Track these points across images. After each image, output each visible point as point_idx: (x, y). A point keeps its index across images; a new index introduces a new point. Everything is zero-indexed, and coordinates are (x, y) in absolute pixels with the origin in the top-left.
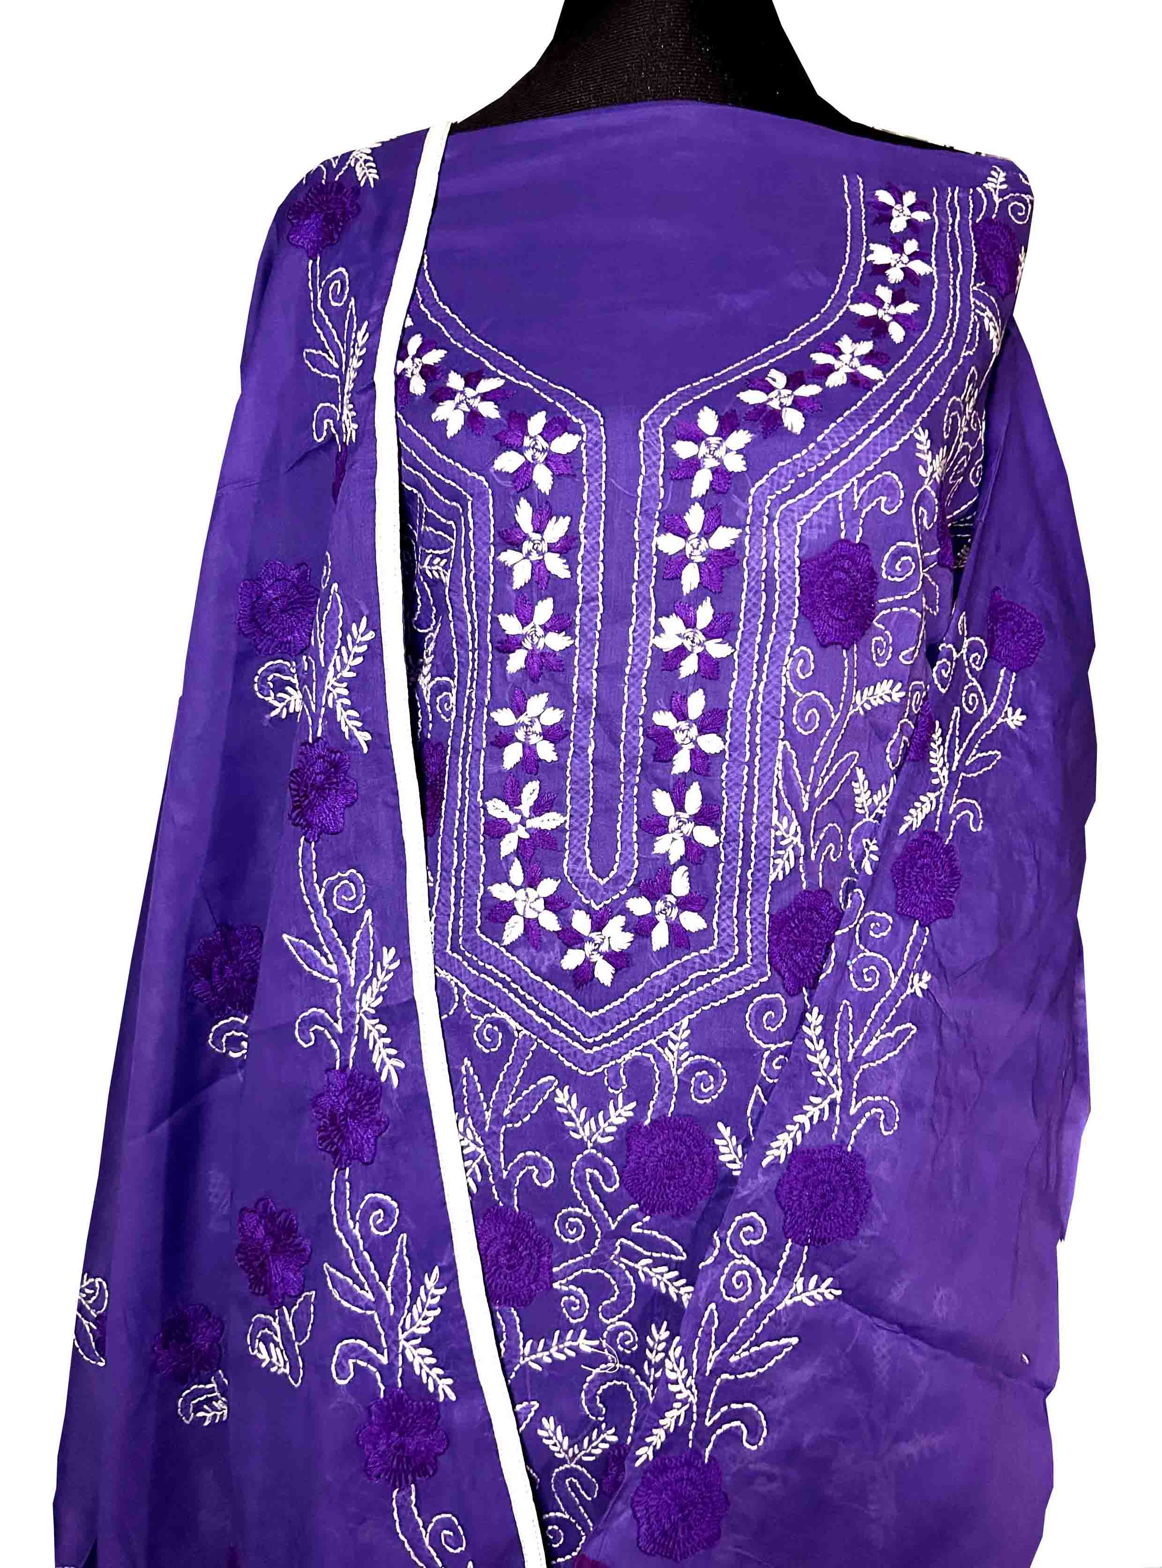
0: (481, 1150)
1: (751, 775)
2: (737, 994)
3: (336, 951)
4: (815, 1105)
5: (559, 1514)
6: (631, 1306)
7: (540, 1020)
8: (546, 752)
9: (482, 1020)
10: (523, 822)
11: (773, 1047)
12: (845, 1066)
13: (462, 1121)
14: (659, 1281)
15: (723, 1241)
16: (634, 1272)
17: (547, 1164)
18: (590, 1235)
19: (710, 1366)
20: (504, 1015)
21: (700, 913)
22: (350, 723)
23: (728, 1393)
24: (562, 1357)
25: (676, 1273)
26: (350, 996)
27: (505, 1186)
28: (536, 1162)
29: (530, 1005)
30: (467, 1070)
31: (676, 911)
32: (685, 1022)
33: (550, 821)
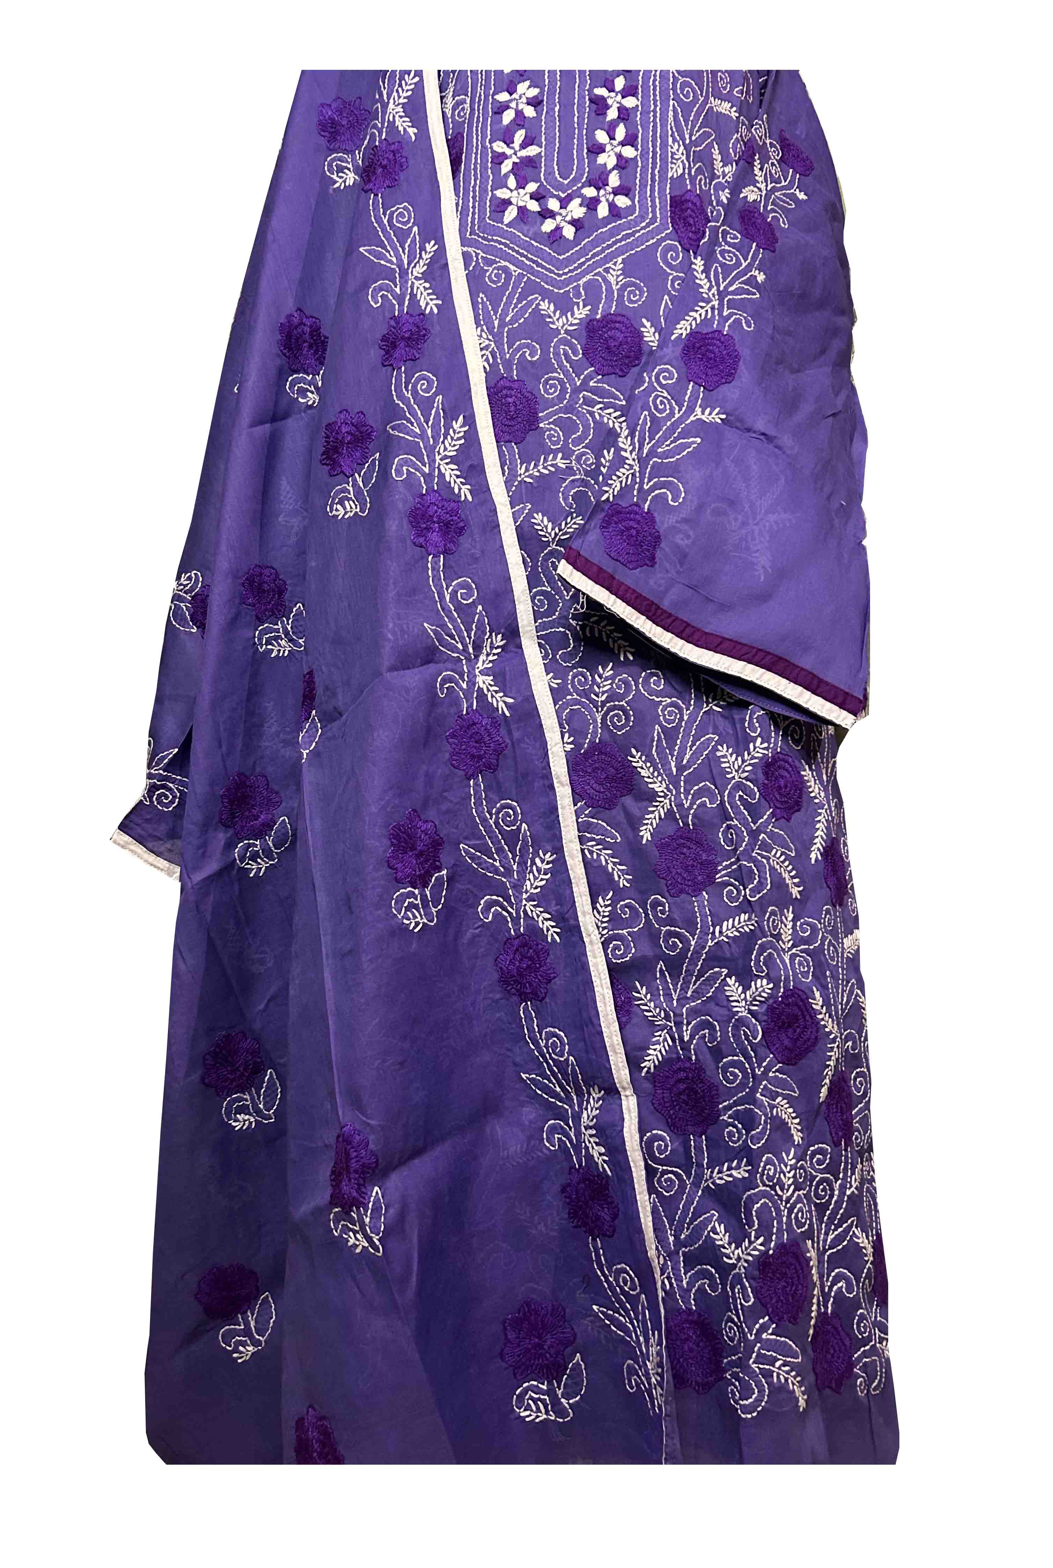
0: (492, 343)
1: (655, 116)
2: (651, 242)
3: (395, 249)
4: (702, 307)
5: (544, 588)
6: (590, 437)
7: (528, 263)
8: (530, 112)
9: (491, 269)
10: (515, 154)
11: (675, 274)
12: (718, 290)
13: (479, 329)
14: (608, 419)
15: (650, 378)
16: (592, 414)
17: (534, 346)
18: (563, 390)
19: (645, 451)
20: (506, 263)
21: (626, 195)
22: (404, 124)
23: (657, 471)
24: (547, 472)
25: (619, 413)
26: (404, 273)
27: (508, 364)
28: (527, 346)
29: (522, 255)
30: (482, 298)
31: (612, 195)
32: (620, 260)
33: (532, 151)
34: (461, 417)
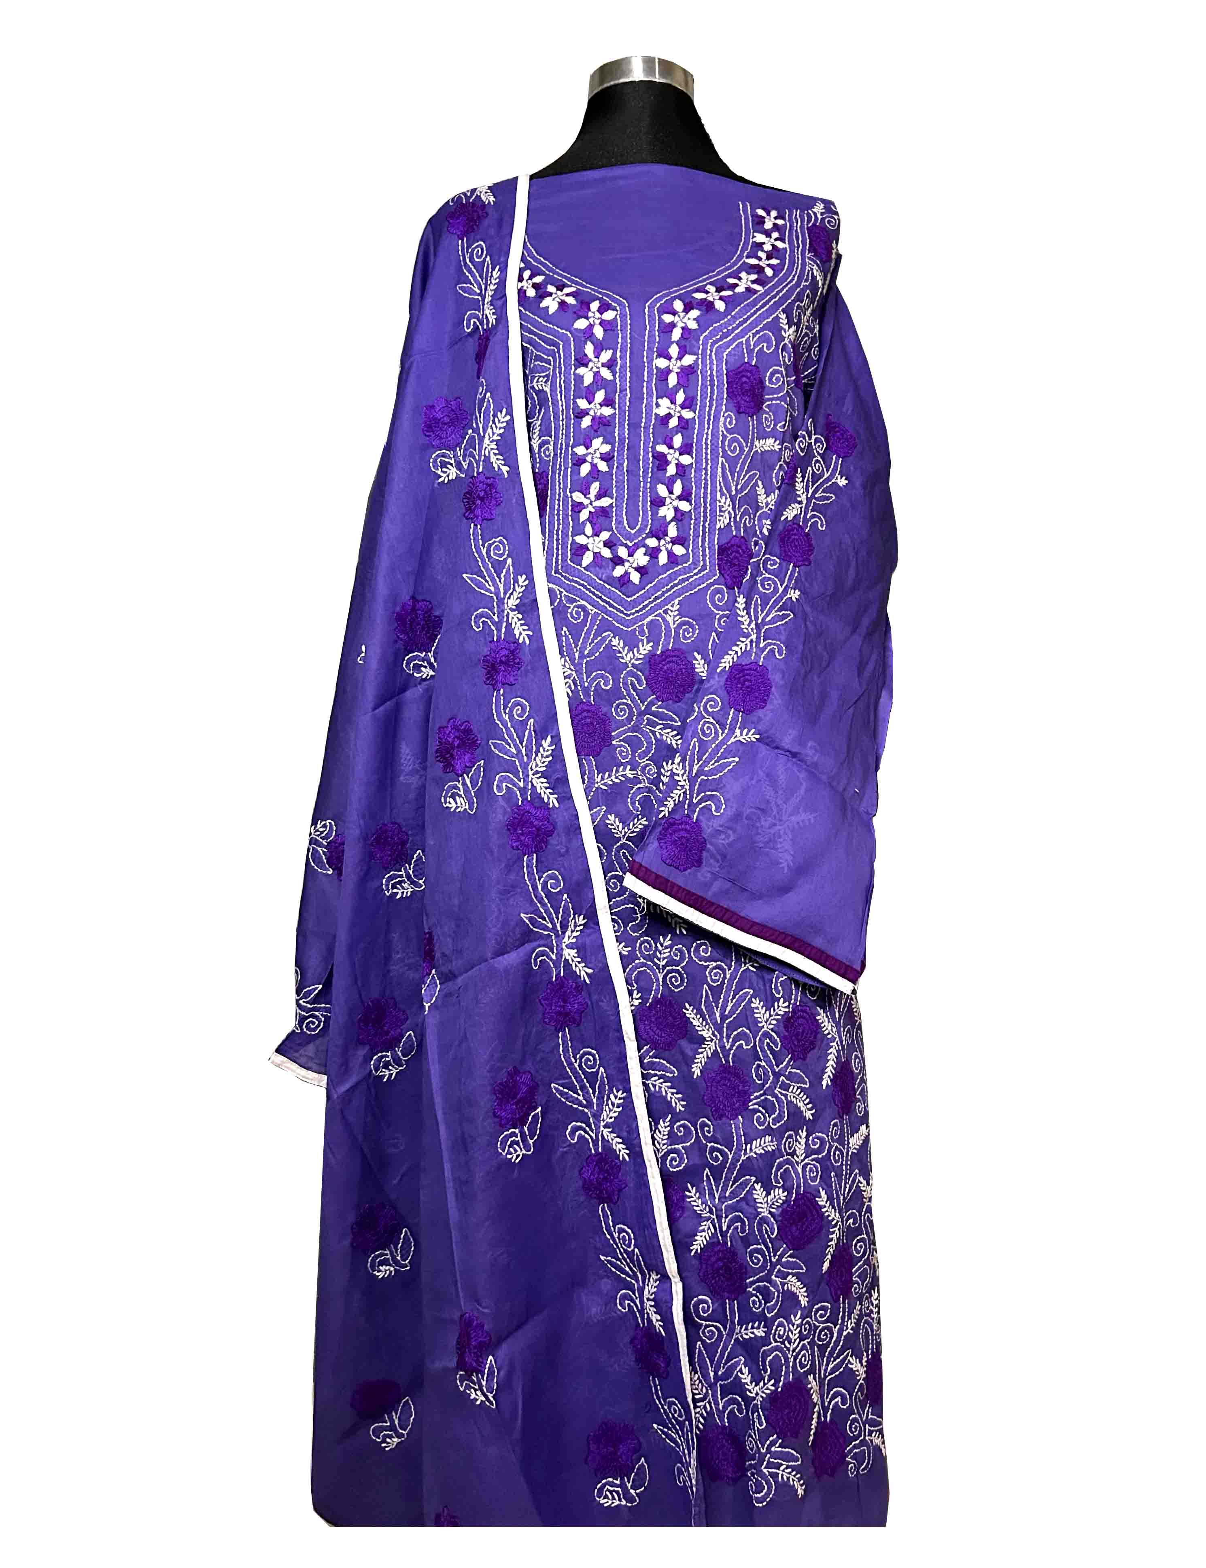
0: (574, 673)
1: (706, 474)
2: (702, 586)
3: (493, 580)
4: (743, 642)
5: (617, 873)
6: (653, 752)
7: (602, 603)
8: (603, 466)
9: (572, 606)
10: (591, 503)
11: (721, 613)
12: (757, 624)
13: (563, 659)
14: (667, 737)
15: (699, 708)
16: (654, 733)
17: (607, 677)
18: (631, 712)
19: (695, 771)
20: (584, 603)
21: (682, 545)
22: (498, 462)
23: (704, 786)
24: (618, 781)
25: (675, 732)
26: (501, 602)
27: (586, 691)
28: (602, 676)
29: (597, 596)
30: (565, 632)
31: (671, 544)
32: (676, 601)
33: (605, 502)
34: (549, 737)
